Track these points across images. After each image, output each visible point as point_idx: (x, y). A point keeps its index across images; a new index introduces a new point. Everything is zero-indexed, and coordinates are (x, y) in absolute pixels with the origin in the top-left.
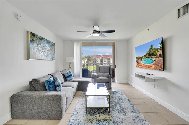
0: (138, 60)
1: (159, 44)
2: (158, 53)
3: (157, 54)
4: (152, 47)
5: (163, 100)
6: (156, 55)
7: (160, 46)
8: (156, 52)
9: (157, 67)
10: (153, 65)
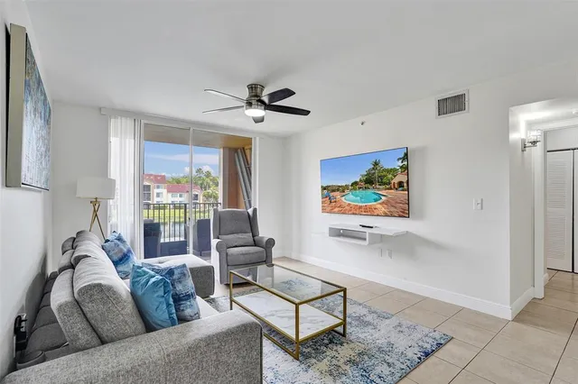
0: (332, 194)
1: (398, 160)
2: (396, 180)
3: (392, 182)
4: (376, 164)
5: (405, 279)
6: (390, 183)
7: (401, 165)
8: (390, 176)
9: (392, 209)
10: (379, 206)
